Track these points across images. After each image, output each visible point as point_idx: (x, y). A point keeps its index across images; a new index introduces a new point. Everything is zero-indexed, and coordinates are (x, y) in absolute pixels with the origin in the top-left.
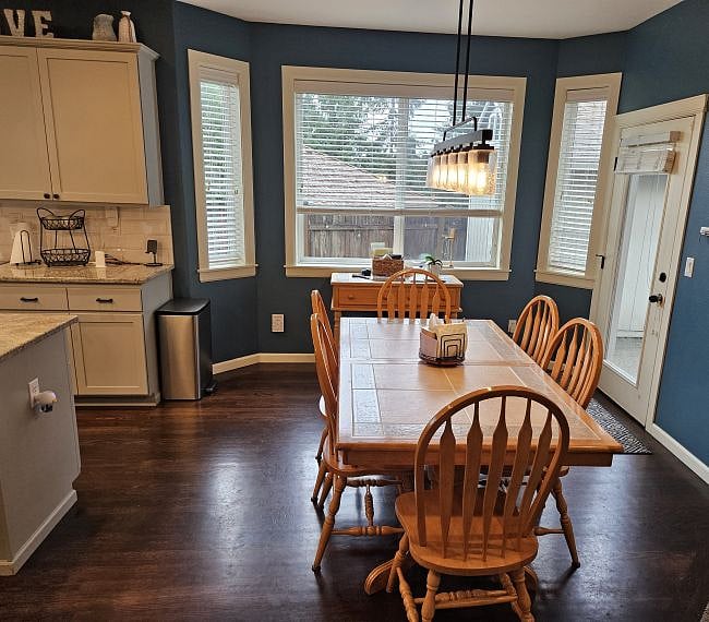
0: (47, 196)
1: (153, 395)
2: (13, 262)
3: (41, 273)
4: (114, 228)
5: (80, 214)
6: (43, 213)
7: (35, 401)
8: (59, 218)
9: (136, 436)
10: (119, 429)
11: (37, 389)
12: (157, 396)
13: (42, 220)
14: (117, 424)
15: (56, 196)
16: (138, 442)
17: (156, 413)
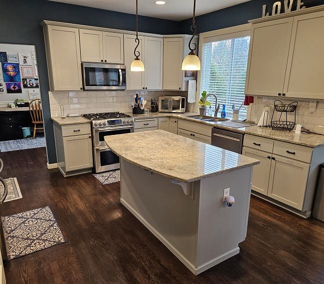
0: (279, 94)
1: (306, 212)
2: (259, 125)
3: (268, 132)
4: (312, 113)
5: (295, 104)
6: (277, 103)
7: (226, 198)
8: (284, 106)
9: (285, 232)
10: (279, 223)
11: (228, 193)
12: (308, 213)
13: (275, 106)
14: (279, 220)
15: (284, 95)
16: (285, 237)
17: (303, 223)
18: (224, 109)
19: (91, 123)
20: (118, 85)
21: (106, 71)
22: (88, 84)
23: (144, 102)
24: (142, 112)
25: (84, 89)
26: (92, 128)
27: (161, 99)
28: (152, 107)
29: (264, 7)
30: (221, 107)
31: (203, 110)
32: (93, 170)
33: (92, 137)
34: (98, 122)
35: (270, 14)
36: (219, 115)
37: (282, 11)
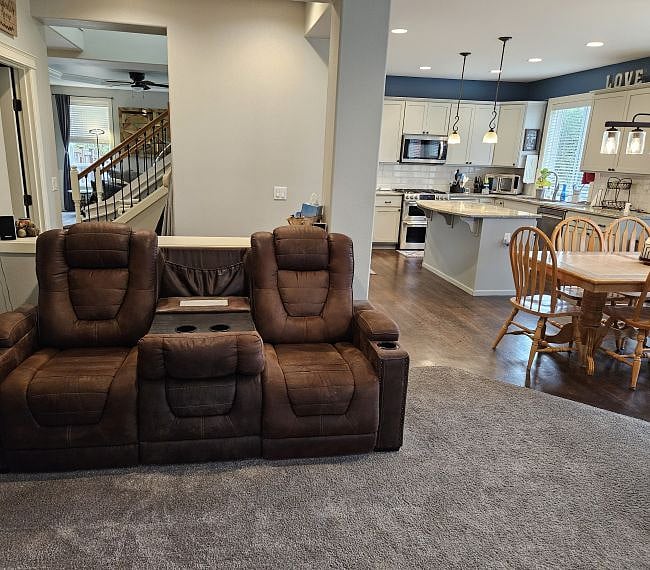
2: (592, 205)
13: (609, 183)
18: (564, 190)
19: (403, 196)
20: (437, 159)
21: (425, 143)
22: (406, 157)
23: (465, 180)
24: (463, 190)
25: (400, 161)
26: (403, 200)
27: (488, 176)
28: (476, 186)
29: (608, 77)
30: (561, 188)
31: (539, 192)
32: (398, 246)
33: (402, 211)
34: (410, 195)
35: (612, 87)
36: (558, 198)
37: (623, 84)
